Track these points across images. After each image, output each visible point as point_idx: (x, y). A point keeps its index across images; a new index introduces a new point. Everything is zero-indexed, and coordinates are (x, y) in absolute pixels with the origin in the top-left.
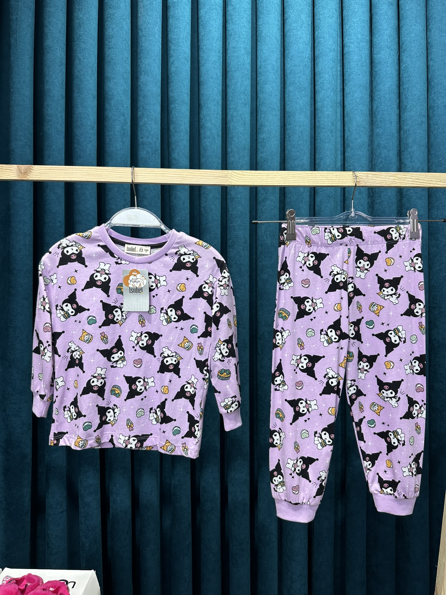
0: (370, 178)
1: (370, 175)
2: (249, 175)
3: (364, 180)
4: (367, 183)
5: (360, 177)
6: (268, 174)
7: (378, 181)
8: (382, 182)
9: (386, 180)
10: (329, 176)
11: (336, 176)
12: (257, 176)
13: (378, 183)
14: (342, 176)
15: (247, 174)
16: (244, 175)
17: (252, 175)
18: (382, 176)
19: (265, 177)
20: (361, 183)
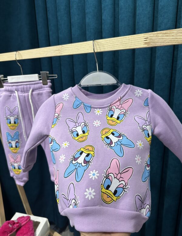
0: (160, 37)
1: (160, 35)
2: (71, 47)
3: (154, 40)
4: (157, 44)
5: (150, 38)
6: (81, 45)
7: (168, 40)
8: (173, 40)
9: (177, 37)
10: (123, 41)
11: (129, 39)
12: (75, 47)
13: (168, 42)
14: (134, 39)
15: (69, 46)
16: (68, 48)
17: (72, 47)
18: (173, 34)
19: (80, 47)
20: (152, 44)
